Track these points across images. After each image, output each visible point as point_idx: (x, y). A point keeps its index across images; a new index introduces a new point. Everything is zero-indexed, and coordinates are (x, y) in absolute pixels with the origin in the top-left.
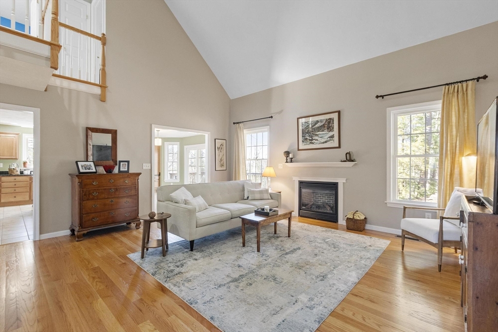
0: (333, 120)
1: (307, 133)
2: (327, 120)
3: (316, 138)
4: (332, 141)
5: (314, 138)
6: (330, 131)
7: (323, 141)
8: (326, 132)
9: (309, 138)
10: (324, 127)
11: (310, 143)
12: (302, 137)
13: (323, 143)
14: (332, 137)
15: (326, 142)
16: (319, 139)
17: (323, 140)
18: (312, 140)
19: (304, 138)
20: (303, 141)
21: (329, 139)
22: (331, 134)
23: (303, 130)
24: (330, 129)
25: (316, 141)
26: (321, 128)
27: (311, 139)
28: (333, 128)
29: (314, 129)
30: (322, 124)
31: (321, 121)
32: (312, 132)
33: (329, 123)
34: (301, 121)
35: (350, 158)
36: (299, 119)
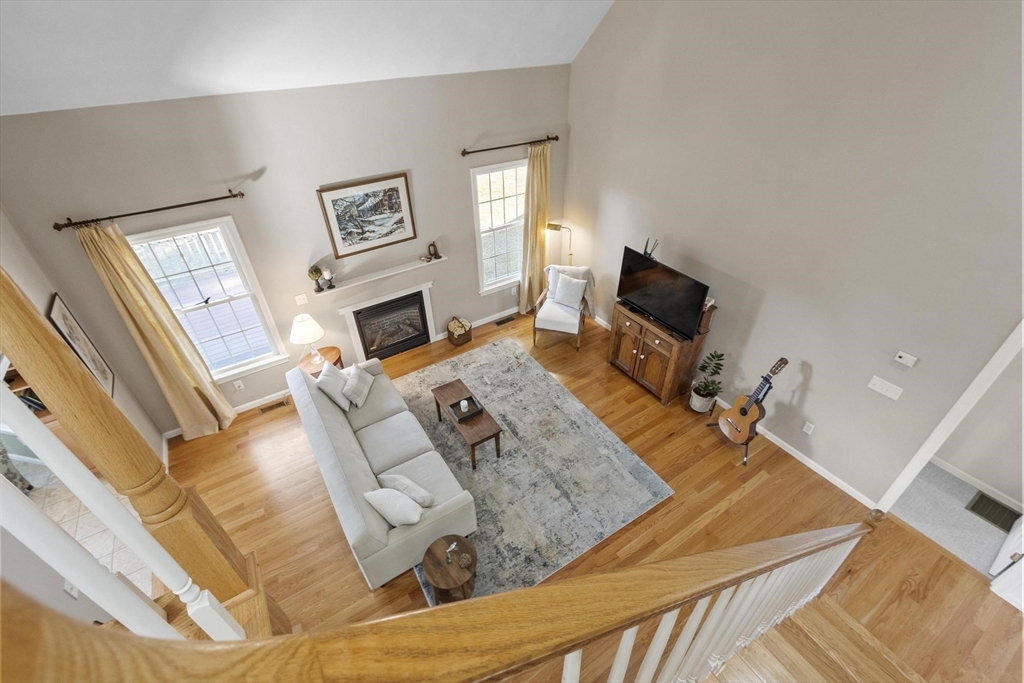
0: (397, 191)
1: (350, 221)
2: (385, 192)
3: (371, 228)
4: (402, 229)
5: (366, 229)
6: (396, 211)
7: (385, 232)
8: (387, 213)
9: (356, 230)
10: (384, 205)
11: (361, 239)
12: (341, 230)
13: (386, 235)
14: (401, 221)
15: (391, 232)
16: (377, 229)
17: (385, 230)
18: (363, 233)
19: (343, 232)
20: (343, 239)
21: (395, 226)
22: (397, 216)
23: (338, 216)
24: (394, 208)
25: (372, 234)
26: (376, 209)
27: (360, 231)
28: (400, 206)
29: (363, 211)
30: (377, 200)
31: (375, 194)
32: (360, 216)
33: (390, 197)
34: (328, 197)
35: (436, 251)
36: (323, 194)
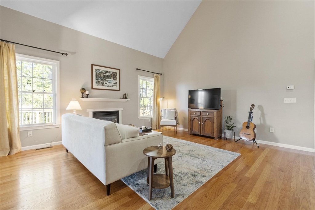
0: (117, 74)
1: (100, 77)
2: (113, 72)
3: (106, 82)
4: (116, 86)
5: (104, 82)
6: (115, 80)
7: (110, 85)
8: (112, 80)
9: (101, 81)
10: (112, 76)
11: (102, 85)
12: (96, 79)
13: (111, 86)
14: (116, 83)
15: (112, 86)
16: (108, 83)
18: (103, 83)
19: (97, 80)
20: (96, 83)
21: (114, 84)
22: (115, 82)
23: (96, 74)
24: (115, 78)
25: (106, 85)
26: (108, 77)
27: (102, 82)
28: (116, 78)
29: (105, 76)
30: (110, 74)
31: (109, 72)
32: (103, 77)
33: (114, 74)
34: (94, 67)
35: (126, 97)
36: (93, 66)
